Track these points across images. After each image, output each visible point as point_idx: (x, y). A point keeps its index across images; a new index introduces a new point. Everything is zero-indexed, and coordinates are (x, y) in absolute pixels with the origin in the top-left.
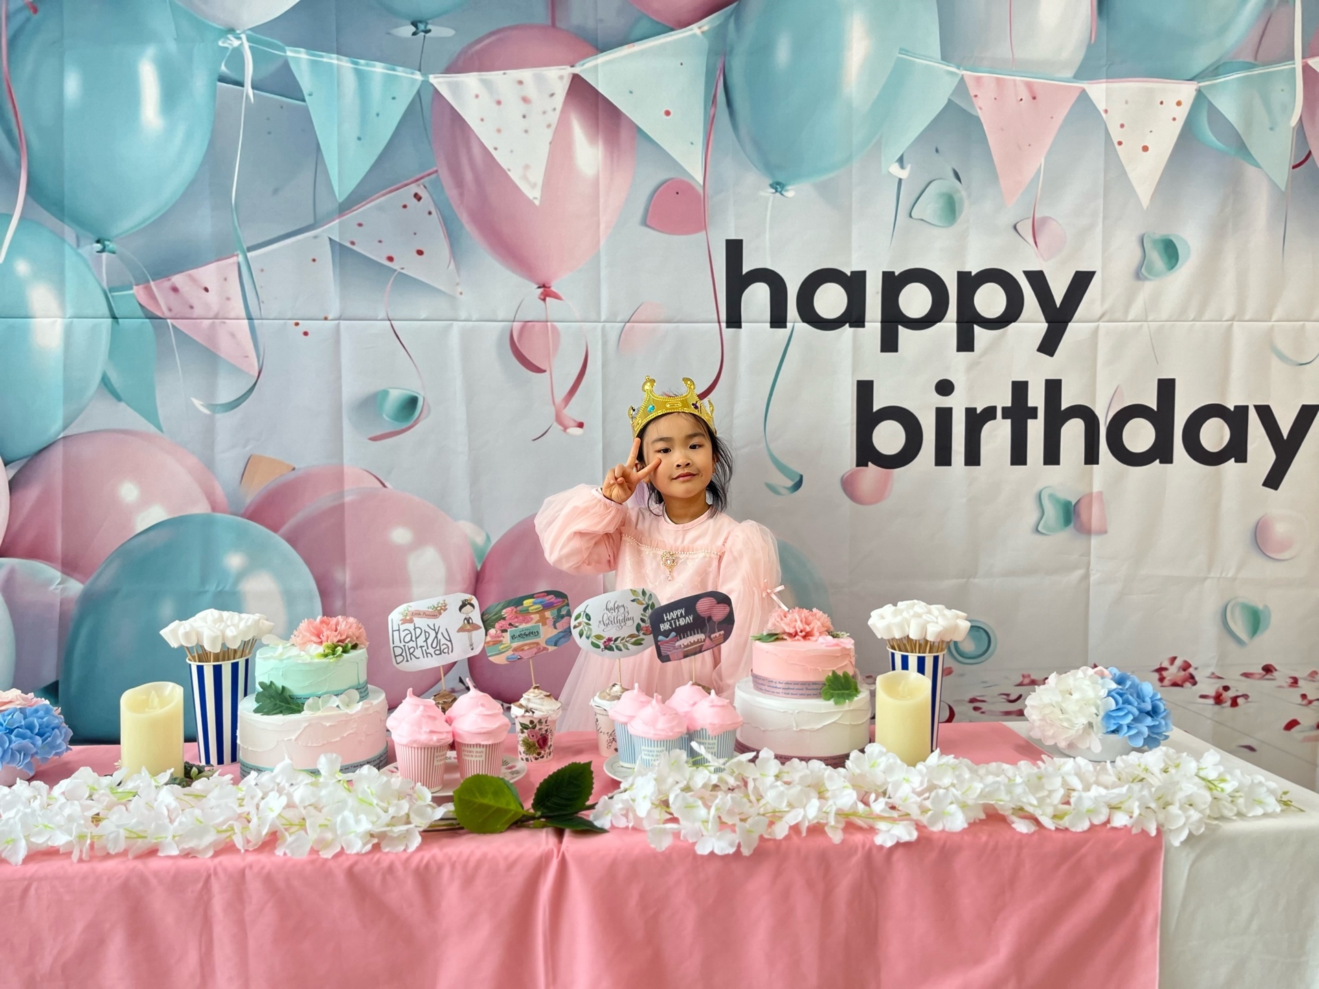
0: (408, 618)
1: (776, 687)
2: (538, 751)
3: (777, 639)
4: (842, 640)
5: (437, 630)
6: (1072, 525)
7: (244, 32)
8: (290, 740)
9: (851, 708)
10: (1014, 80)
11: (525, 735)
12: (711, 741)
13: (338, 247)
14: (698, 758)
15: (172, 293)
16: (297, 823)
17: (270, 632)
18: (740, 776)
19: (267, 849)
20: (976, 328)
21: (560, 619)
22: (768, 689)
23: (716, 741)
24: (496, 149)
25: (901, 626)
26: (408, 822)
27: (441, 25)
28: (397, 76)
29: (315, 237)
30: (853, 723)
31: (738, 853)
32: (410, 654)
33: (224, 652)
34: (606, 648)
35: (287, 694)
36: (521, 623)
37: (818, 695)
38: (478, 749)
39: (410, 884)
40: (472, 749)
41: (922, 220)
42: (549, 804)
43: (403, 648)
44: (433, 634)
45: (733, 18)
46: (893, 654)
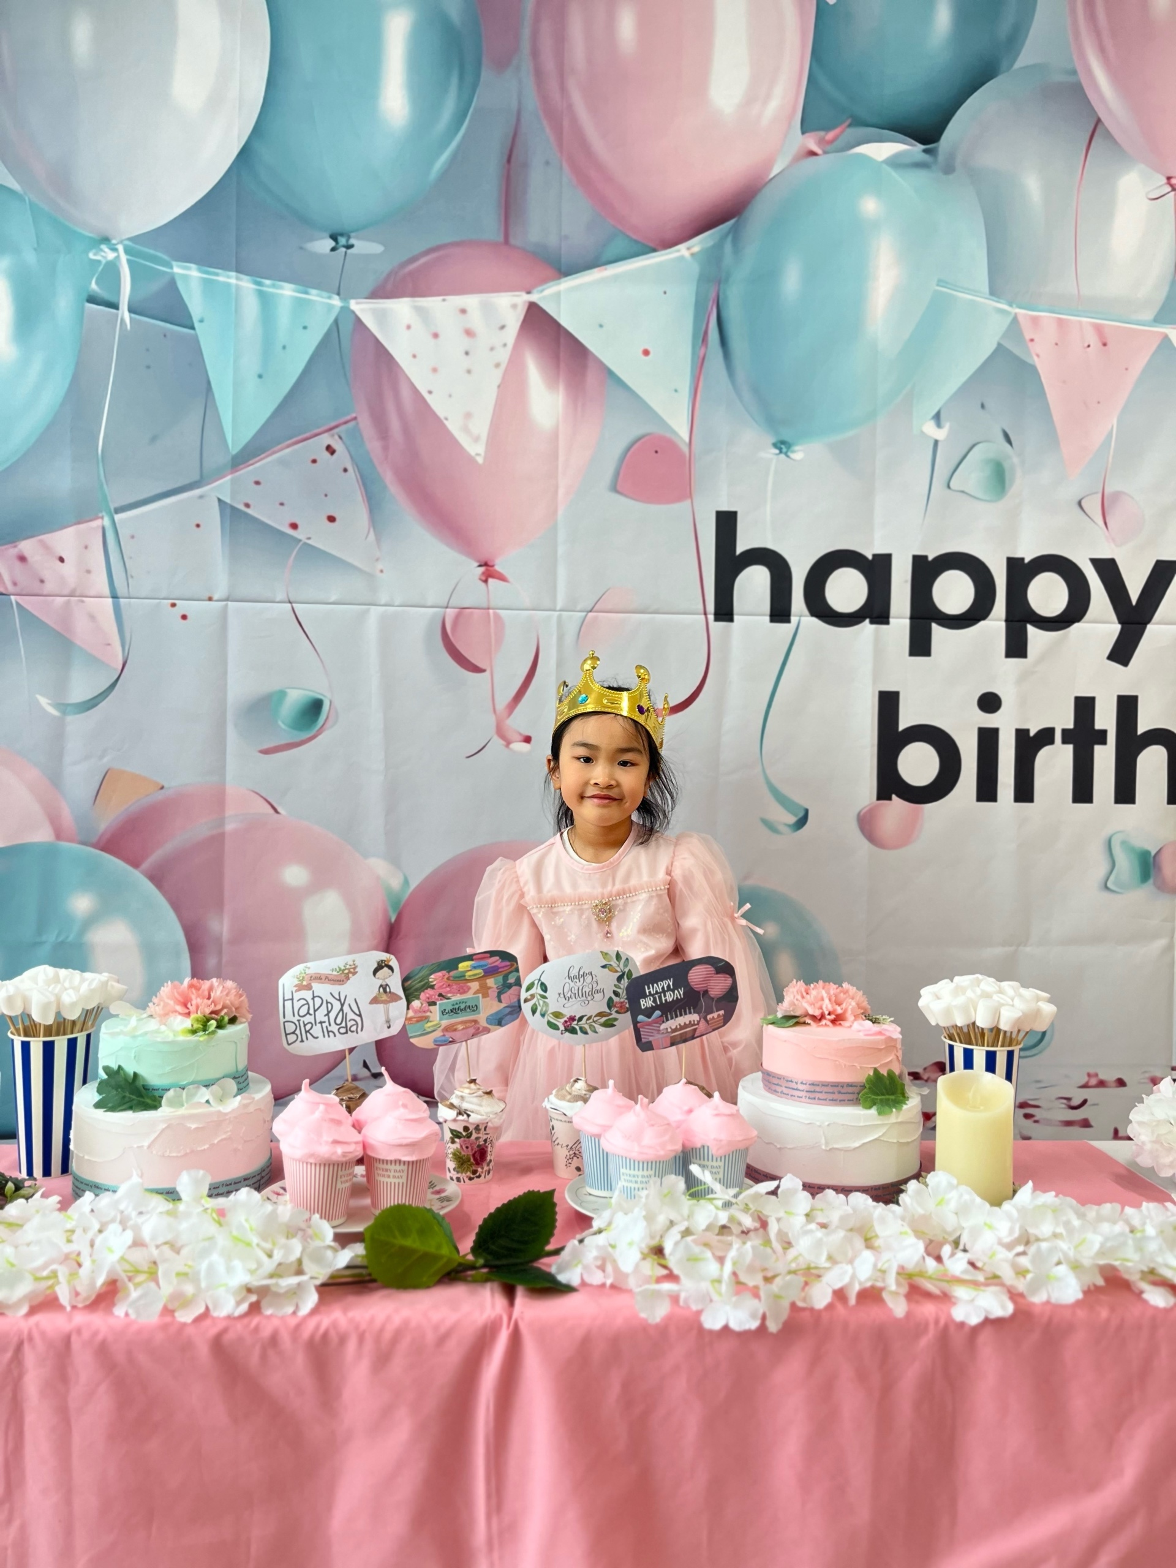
0: (305, 983)
1: (797, 1089)
2: (474, 1168)
3: (797, 1024)
4: (884, 1026)
5: (342, 1001)
6: (1151, 881)
7: (121, 242)
8: (142, 1146)
9: (899, 1120)
10: (1080, 323)
11: (457, 1146)
12: (715, 1164)
13: (228, 511)
14: (700, 1188)
15: (18, 564)
16: (146, 1269)
17: (121, 998)
18: (756, 1213)
19: (103, 1305)
20: (1030, 628)
21: (507, 989)
22: (786, 1091)
23: (722, 1164)
24: (430, 392)
25: (965, 1009)
26: (300, 1272)
27: (368, 240)
28: (309, 301)
29: (201, 497)
30: (901, 1141)
31: (762, 1328)
32: (306, 1032)
33: (59, 1025)
34: (566, 1030)
35: (140, 1083)
36: (454, 993)
37: (856, 1101)
38: (398, 1167)
39: (300, 1362)
40: (389, 1167)
41: (963, 492)
42: (493, 1247)
43: (297, 1023)
44: (337, 1006)
45: (730, 238)
46: (951, 1048)
